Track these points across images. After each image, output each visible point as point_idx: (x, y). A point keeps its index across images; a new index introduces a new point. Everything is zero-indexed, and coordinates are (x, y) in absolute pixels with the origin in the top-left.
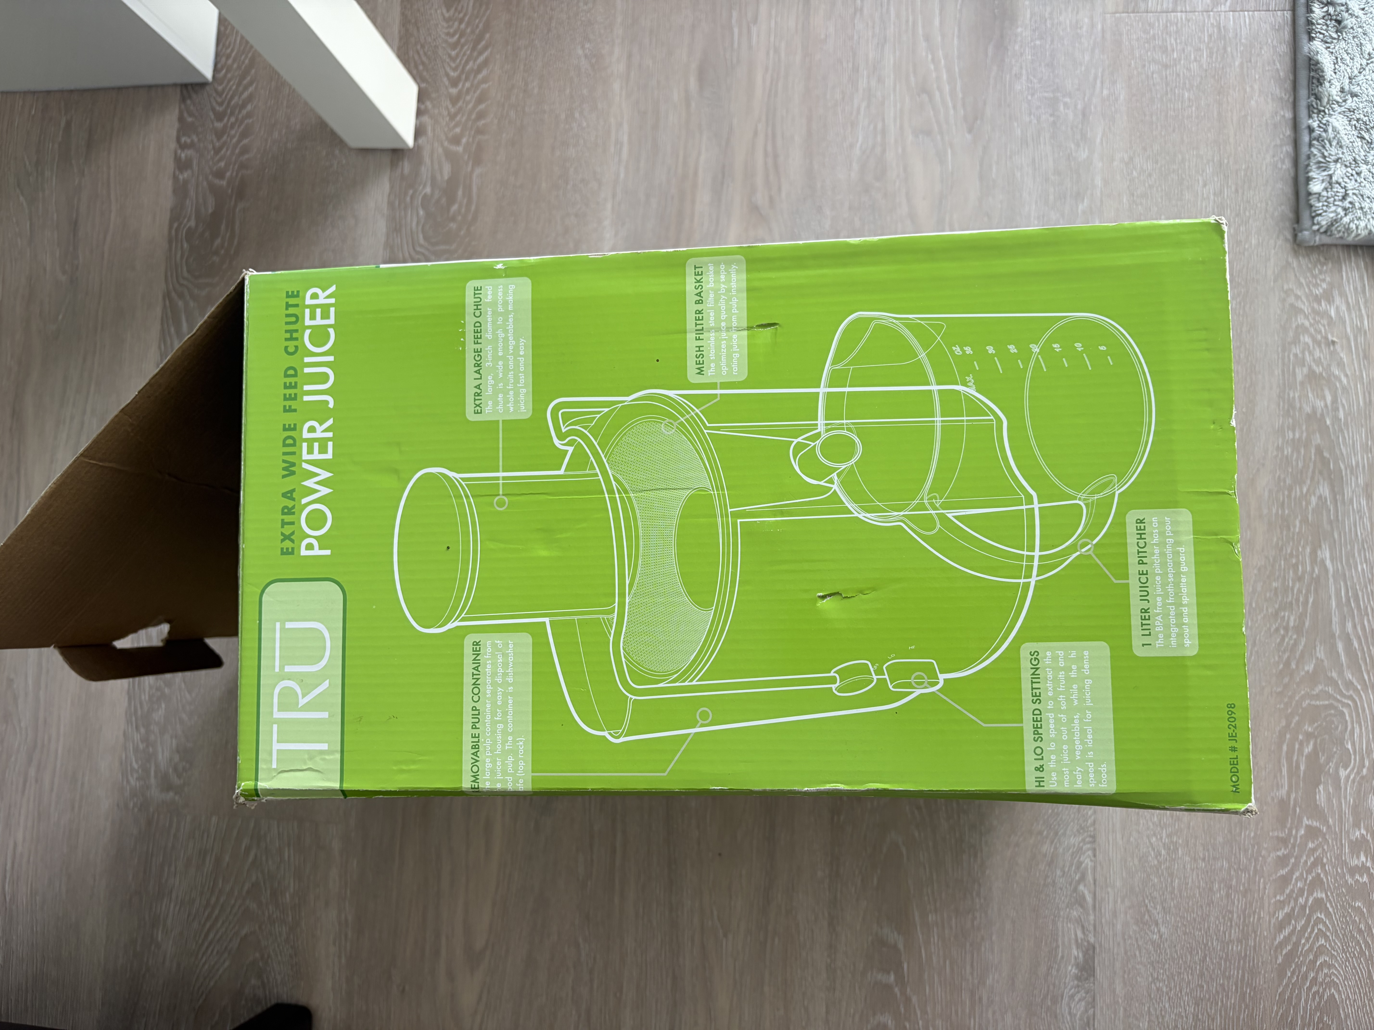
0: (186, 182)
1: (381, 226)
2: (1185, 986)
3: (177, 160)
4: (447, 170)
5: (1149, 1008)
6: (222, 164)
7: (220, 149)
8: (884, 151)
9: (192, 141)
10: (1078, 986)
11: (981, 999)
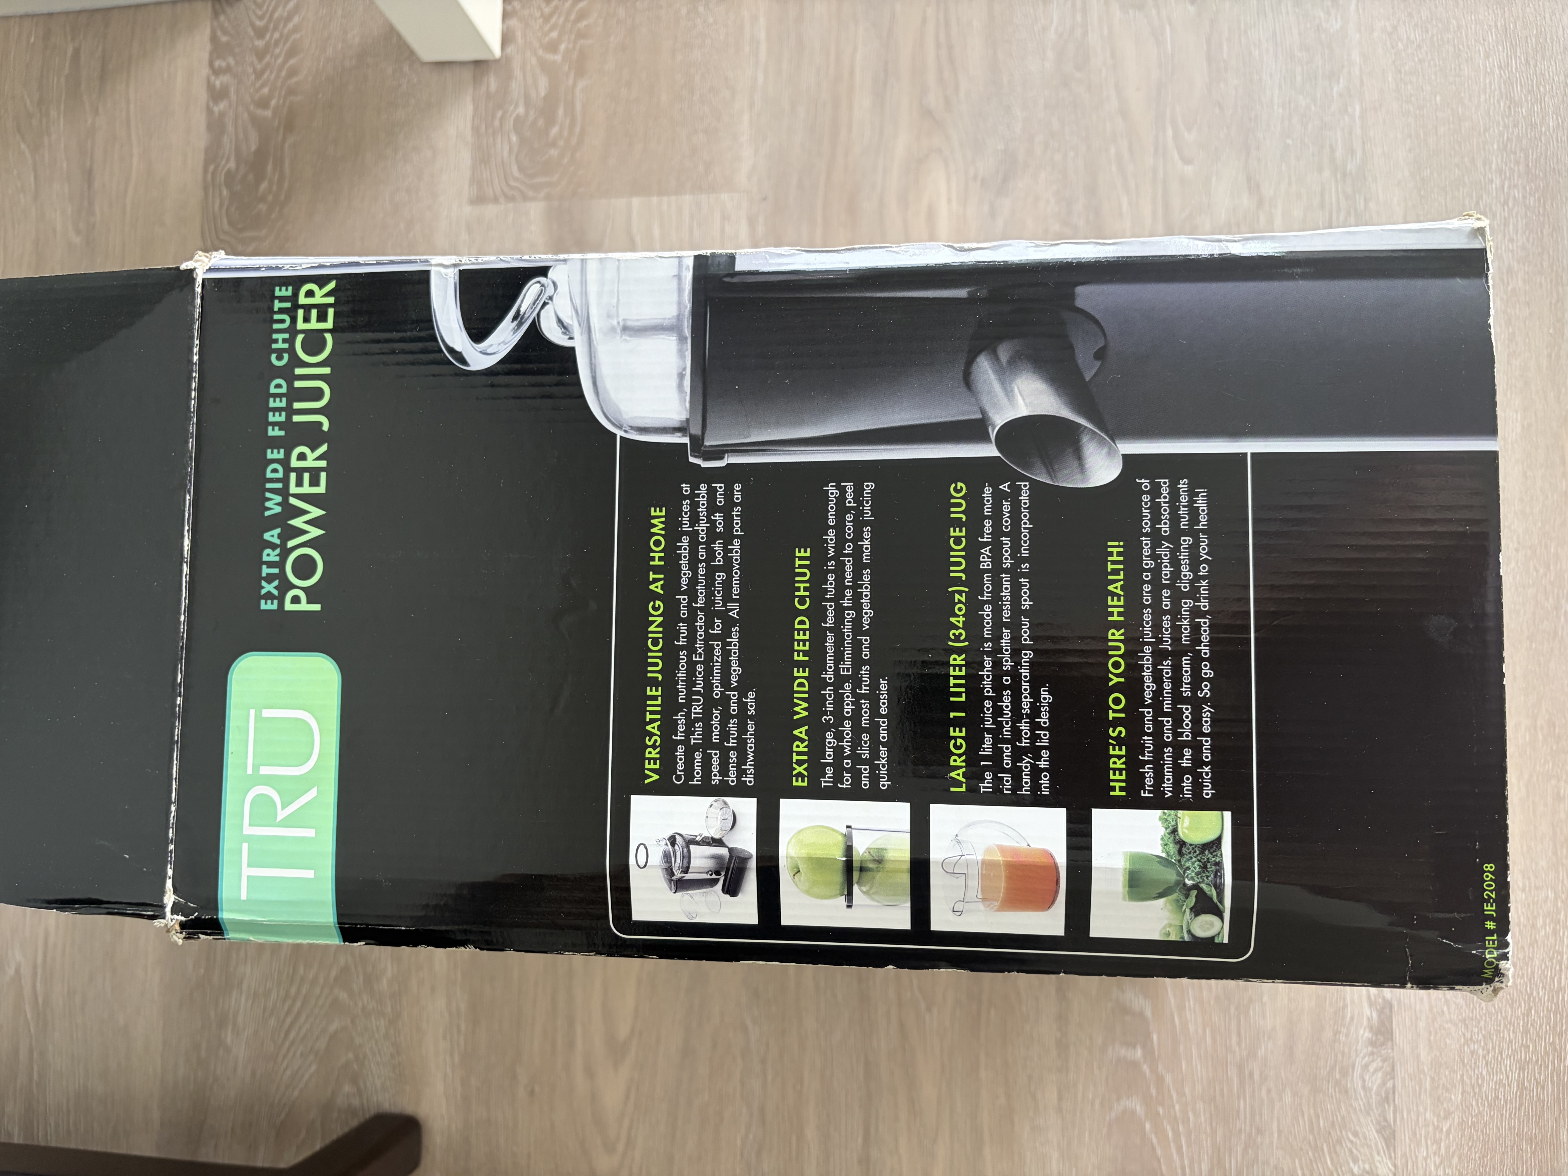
0: (222, 115)
1: (466, 157)
2: (1505, 1046)
3: (210, 87)
4: (543, 84)
5: (1462, 1076)
6: (266, 90)
7: (263, 72)
8: (1085, 34)
9: (228, 65)
10: (1372, 1054)
11: (1251, 1075)
